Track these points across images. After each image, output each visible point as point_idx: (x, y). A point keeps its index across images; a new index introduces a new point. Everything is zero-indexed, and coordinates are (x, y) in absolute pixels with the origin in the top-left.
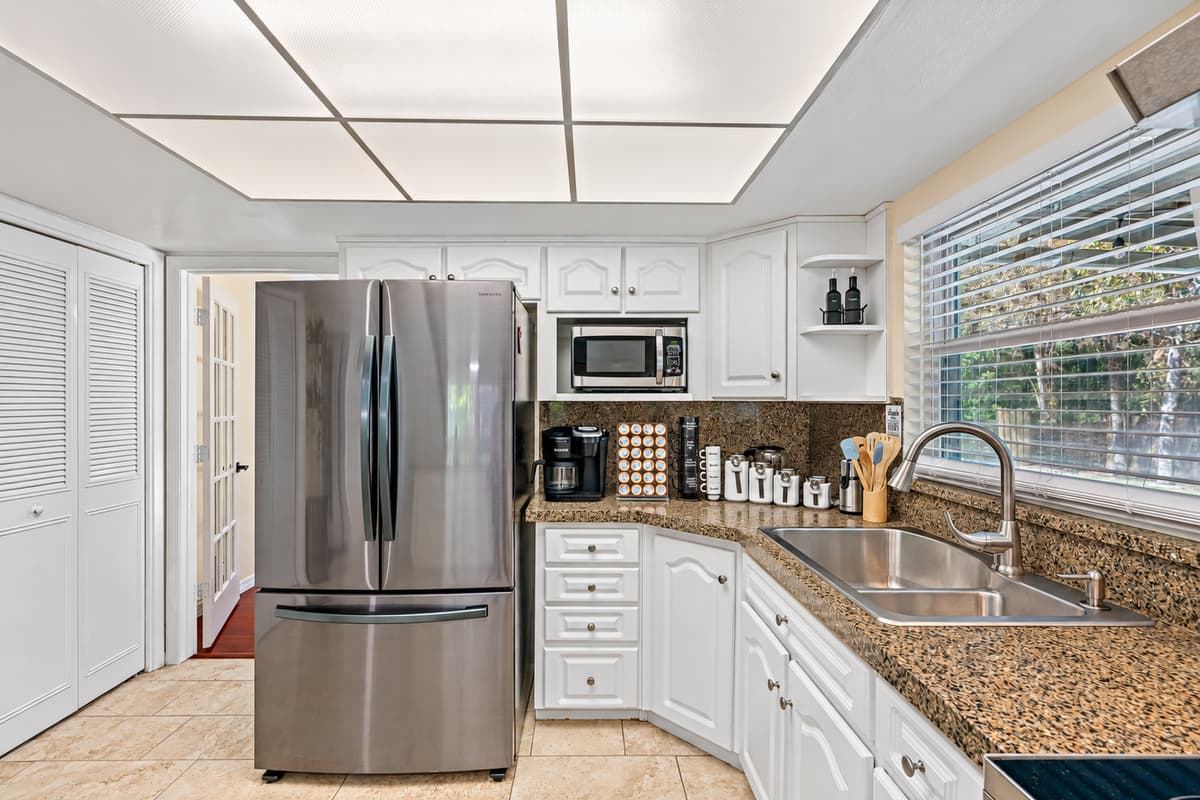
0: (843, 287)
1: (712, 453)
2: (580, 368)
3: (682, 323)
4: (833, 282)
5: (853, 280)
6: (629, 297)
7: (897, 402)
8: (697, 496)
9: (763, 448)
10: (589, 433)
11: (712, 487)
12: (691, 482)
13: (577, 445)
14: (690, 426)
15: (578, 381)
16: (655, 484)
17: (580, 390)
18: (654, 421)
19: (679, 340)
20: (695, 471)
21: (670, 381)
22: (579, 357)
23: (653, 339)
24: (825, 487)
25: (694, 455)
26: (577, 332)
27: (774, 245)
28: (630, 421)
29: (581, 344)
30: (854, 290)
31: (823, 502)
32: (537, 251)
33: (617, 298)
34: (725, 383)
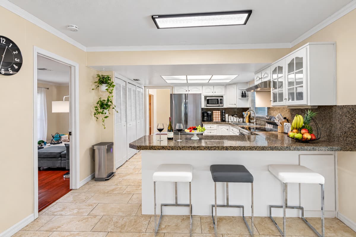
0: (244, 92)
1: (227, 115)
2: (208, 103)
3: (222, 97)
4: (242, 92)
5: (245, 92)
6: (215, 93)
7: (250, 108)
8: (224, 121)
9: (234, 115)
10: (209, 112)
11: (227, 120)
12: (224, 119)
13: (208, 114)
14: (224, 111)
15: (208, 105)
16: (219, 119)
17: (208, 106)
18: (218, 111)
19: (222, 99)
20: (224, 118)
21: (221, 105)
22: (208, 101)
23: (218, 99)
24: (242, 119)
25: (224, 116)
26: (208, 98)
27: (235, 86)
28: (215, 111)
29: (208, 100)
30: (245, 93)
31: (242, 121)
32: (201, 87)
33: (213, 93)
34: (229, 105)
